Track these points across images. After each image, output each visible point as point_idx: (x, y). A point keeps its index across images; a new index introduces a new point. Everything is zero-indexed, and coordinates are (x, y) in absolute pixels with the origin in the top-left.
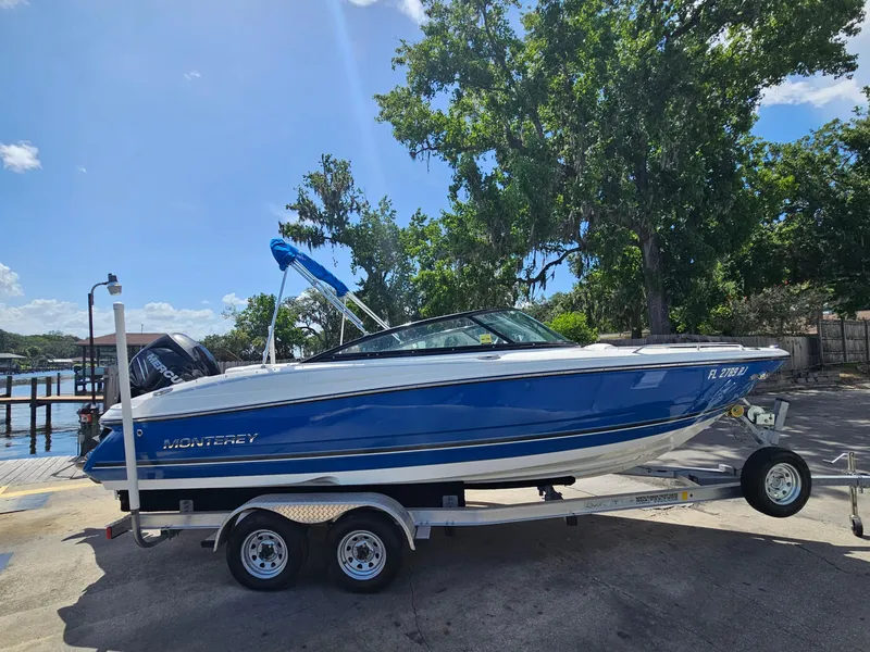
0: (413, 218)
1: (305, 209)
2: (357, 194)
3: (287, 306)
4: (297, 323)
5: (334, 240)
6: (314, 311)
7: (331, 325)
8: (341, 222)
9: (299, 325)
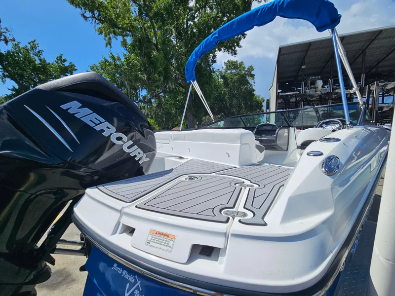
2: (4, 30)
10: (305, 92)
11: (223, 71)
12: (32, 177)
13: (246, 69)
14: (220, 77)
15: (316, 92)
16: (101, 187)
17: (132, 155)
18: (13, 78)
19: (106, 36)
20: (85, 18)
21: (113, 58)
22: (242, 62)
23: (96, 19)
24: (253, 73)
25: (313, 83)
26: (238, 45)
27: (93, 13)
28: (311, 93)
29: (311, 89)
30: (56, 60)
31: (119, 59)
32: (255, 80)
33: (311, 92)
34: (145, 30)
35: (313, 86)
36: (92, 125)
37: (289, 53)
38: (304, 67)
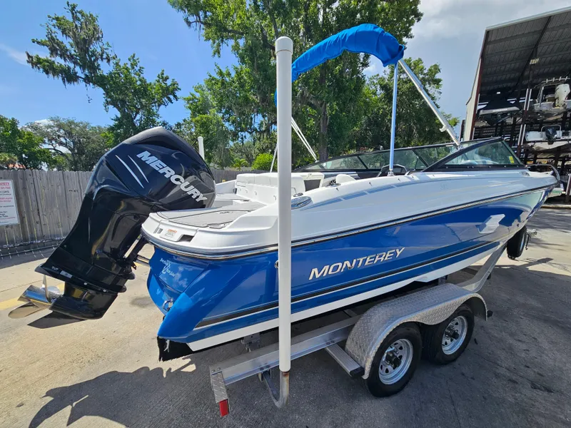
0: (159, 77)
1: (55, 48)
2: (106, 47)
3: (29, 130)
4: (43, 145)
5: (87, 80)
6: (59, 136)
7: (78, 149)
8: (93, 67)
9: (45, 146)
10: (532, 108)
11: (386, 77)
12: (123, 206)
13: (425, 72)
14: (379, 86)
15: (554, 105)
16: (159, 213)
17: (189, 193)
18: (115, 105)
19: (214, 43)
20: (189, 23)
21: (221, 74)
22: (420, 60)
23: (202, 23)
24: (438, 76)
25: (551, 90)
26: (406, 35)
27: (198, 15)
28: (544, 109)
29: (545, 100)
30: (158, 79)
31: (229, 74)
32: (442, 89)
33: (543, 106)
34: (262, 31)
35: (550, 96)
36: (157, 169)
37: (506, 39)
38: (533, 62)
